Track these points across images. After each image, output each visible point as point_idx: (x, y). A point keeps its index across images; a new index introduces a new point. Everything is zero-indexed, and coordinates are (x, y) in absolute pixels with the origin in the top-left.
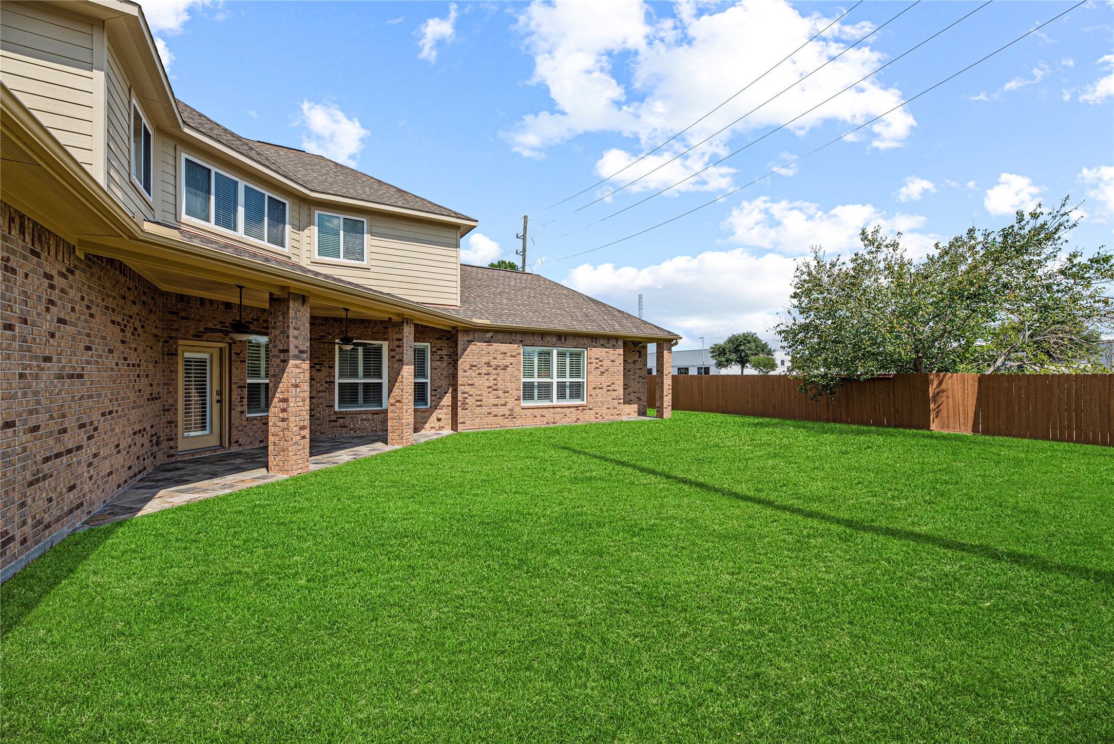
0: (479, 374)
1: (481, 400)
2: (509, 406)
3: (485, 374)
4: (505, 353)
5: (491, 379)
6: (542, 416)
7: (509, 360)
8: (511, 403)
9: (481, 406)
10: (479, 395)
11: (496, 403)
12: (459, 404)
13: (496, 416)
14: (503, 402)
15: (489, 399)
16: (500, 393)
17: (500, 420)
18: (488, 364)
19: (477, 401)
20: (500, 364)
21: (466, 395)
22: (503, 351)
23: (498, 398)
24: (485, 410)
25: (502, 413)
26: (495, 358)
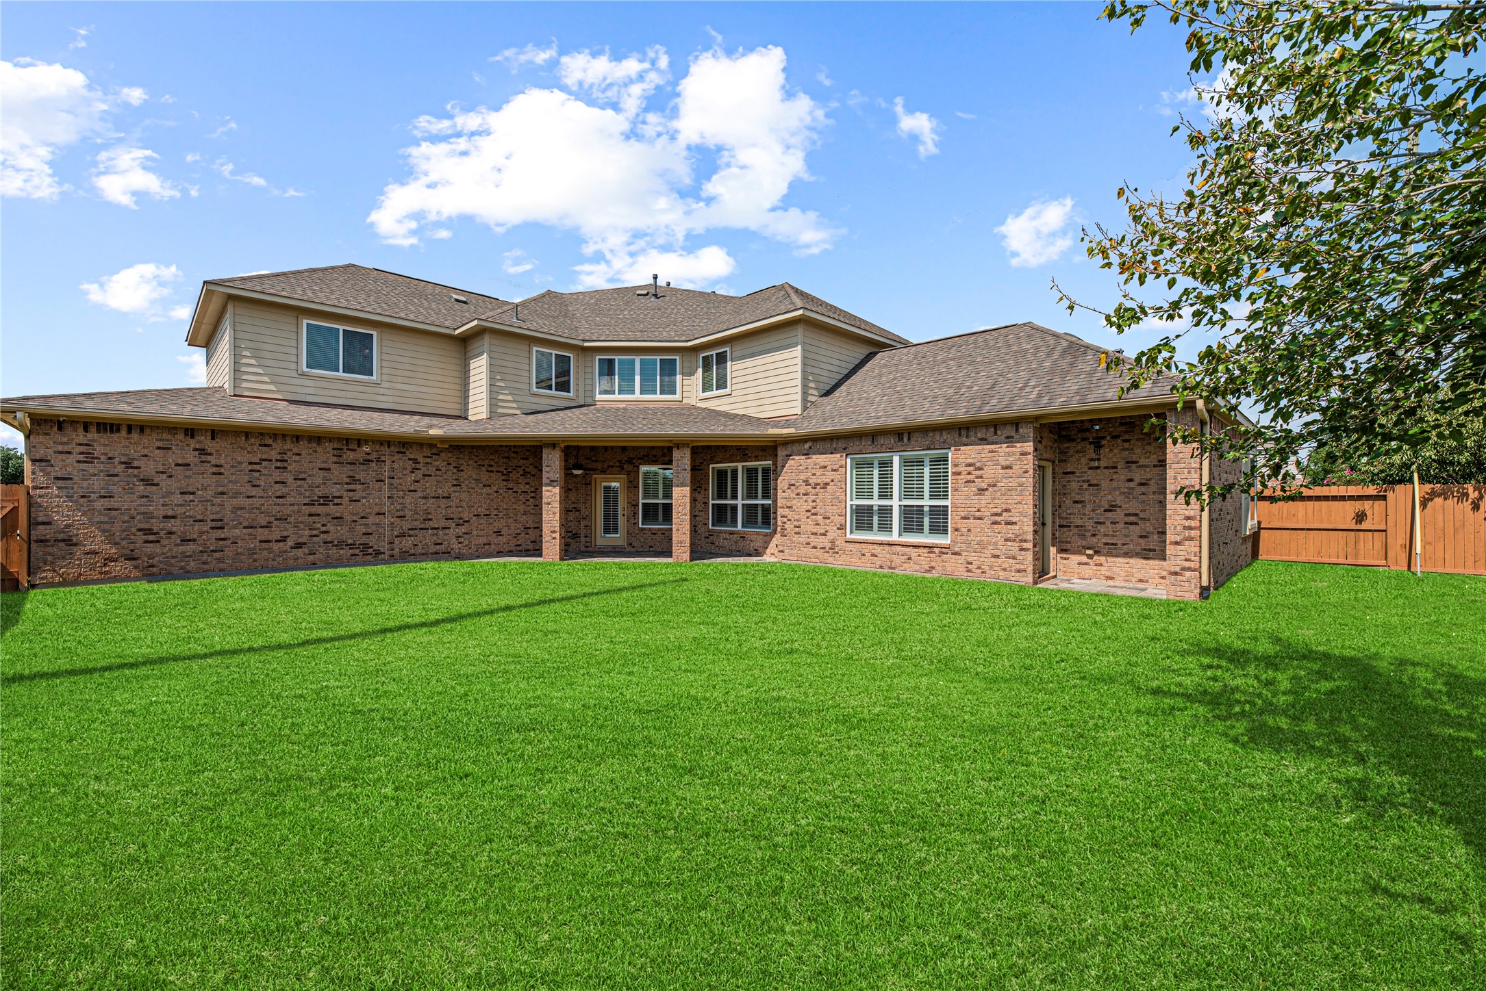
0: (798, 494)
1: (799, 527)
2: (830, 536)
3: (804, 495)
4: (825, 467)
5: (810, 500)
6: (873, 555)
7: (830, 475)
8: (833, 533)
9: (799, 533)
10: (798, 521)
11: (815, 531)
12: (779, 528)
13: (815, 547)
14: (823, 531)
15: (808, 527)
16: (819, 518)
17: (819, 553)
18: (806, 482)
19: (795, 527)
20: (819, 481)
21: (785, 520)
22: (822, 464)
23: (817, 524)
24: (803, 539)
25: (822, 545)
26: (814, 474)
